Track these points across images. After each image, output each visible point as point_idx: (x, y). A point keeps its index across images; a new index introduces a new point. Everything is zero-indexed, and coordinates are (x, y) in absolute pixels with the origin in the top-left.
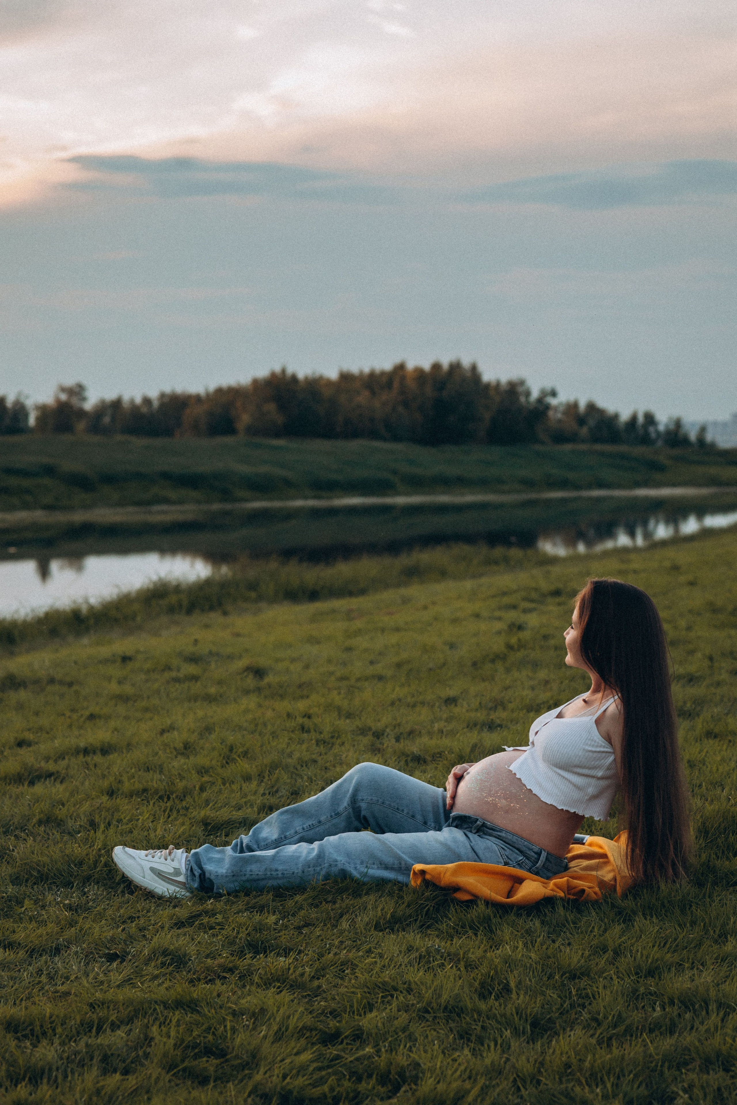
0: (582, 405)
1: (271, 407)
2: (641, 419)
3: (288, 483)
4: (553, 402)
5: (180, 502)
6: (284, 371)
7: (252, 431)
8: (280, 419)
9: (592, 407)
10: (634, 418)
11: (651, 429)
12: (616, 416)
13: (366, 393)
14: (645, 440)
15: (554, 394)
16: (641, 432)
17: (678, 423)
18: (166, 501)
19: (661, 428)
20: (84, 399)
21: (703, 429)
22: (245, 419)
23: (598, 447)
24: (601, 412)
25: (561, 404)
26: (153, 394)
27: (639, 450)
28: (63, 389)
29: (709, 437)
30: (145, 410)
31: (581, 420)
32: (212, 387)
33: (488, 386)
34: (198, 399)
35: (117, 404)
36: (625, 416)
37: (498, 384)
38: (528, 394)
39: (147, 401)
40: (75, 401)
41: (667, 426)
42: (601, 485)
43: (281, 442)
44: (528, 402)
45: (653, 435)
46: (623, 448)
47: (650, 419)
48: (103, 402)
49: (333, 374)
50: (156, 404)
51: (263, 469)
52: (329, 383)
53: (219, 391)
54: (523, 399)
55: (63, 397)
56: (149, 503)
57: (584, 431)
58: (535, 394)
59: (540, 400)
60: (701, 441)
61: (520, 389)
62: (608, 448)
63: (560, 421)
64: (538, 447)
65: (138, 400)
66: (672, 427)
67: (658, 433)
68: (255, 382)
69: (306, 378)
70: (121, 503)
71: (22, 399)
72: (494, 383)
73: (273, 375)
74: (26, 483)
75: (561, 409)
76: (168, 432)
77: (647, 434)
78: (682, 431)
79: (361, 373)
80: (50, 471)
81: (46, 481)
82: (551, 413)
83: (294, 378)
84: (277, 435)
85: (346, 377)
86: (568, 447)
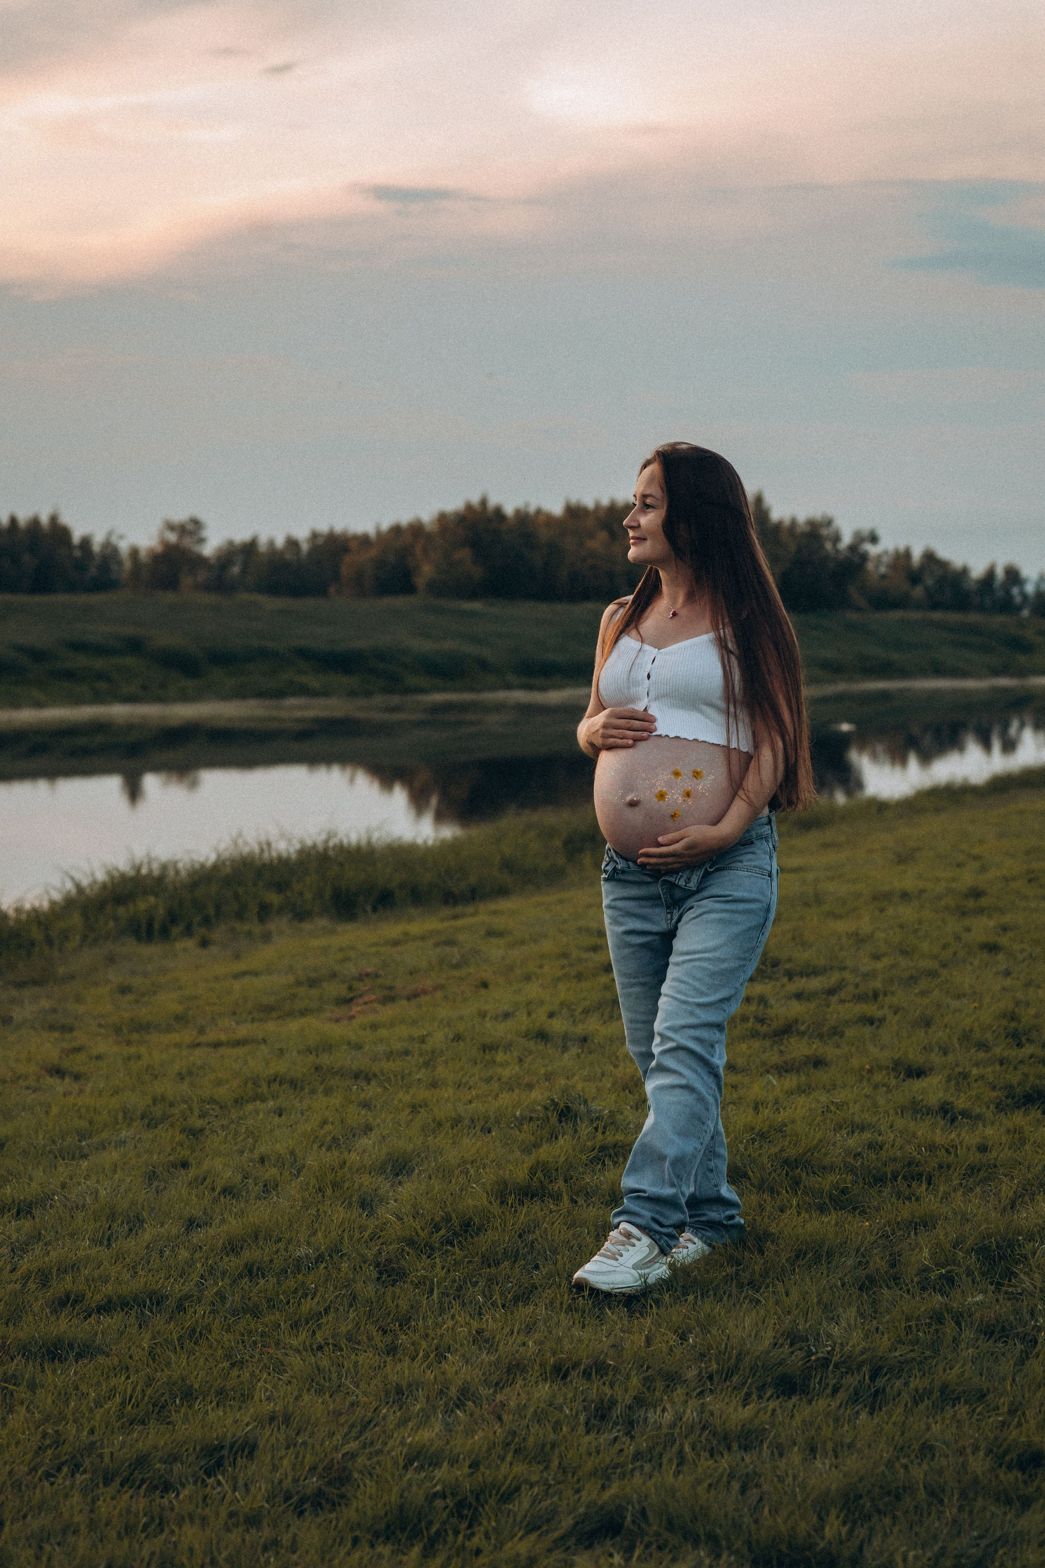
0: (917, 554)
1: (464, 554)
2: (1000, 573)
3: (483, 665)
4: (873, 550)
5: (325, 694)
6: (484, 502)
7: (437, 589)
8: (477, 572)
9: (930, 557)
10: (990, 574)
11: (1015, 591)
12: (965, 571)
13: (603, 535)
14: (1007, 606)
15: (874, 539)
16: (1000, 594)
18: (304, 691)
19: (1028, 589)
20: (202, 541)
22: (427, 571)
23: (936, 616)
24: (943, 565)
25: (886, 552)
26: (302, 534)
27: (998, 620)
28: (171, 527)
30: (288, 556)
31: (914, 577)
32: (385, 525)
33: (778, 526)
34: (364, 541)
35: (250, 548)
36: (977, 571)
37: (794, 522)
38: (837, 538)
39: (292, 543)
40: (187, 542)
41: (1036, 586)
42: (939, 671)
43: (476, 606)
44: (837, 551)
45: (1018, 599)
46: (974, 618)
47: (1013, 576)
48: (231, 543)
49: (556, 508)
50: (305, 547)
51: (449, 645)
52: (551, 521)
53: (396, 530)
54: (828, 546)
55: (172, 537)
56: (280, 694)
57: (918, 592)
58: (847, 539)
59: (853, 548)
61: (824, 532)
62: (954, 617)
63: (883, 577)
64: (853, 616)
65: (280, 542)
67: (1024, 596)
68: (442, 518)
69: (518, 512)
70: (240, 694)
71: (114, 540)
72: (787, 521)
73: (469, 507)
74: (99, 664)
75: (885, 559)
76: (320, 590)
77: (1008, 596)
79: (598, 506)
80: (135, 646)
81: (129, 661)
82: (870, 566)
83: (498, 512)
84: (473, 595)
85: (574, 512)
86: (896, 615)
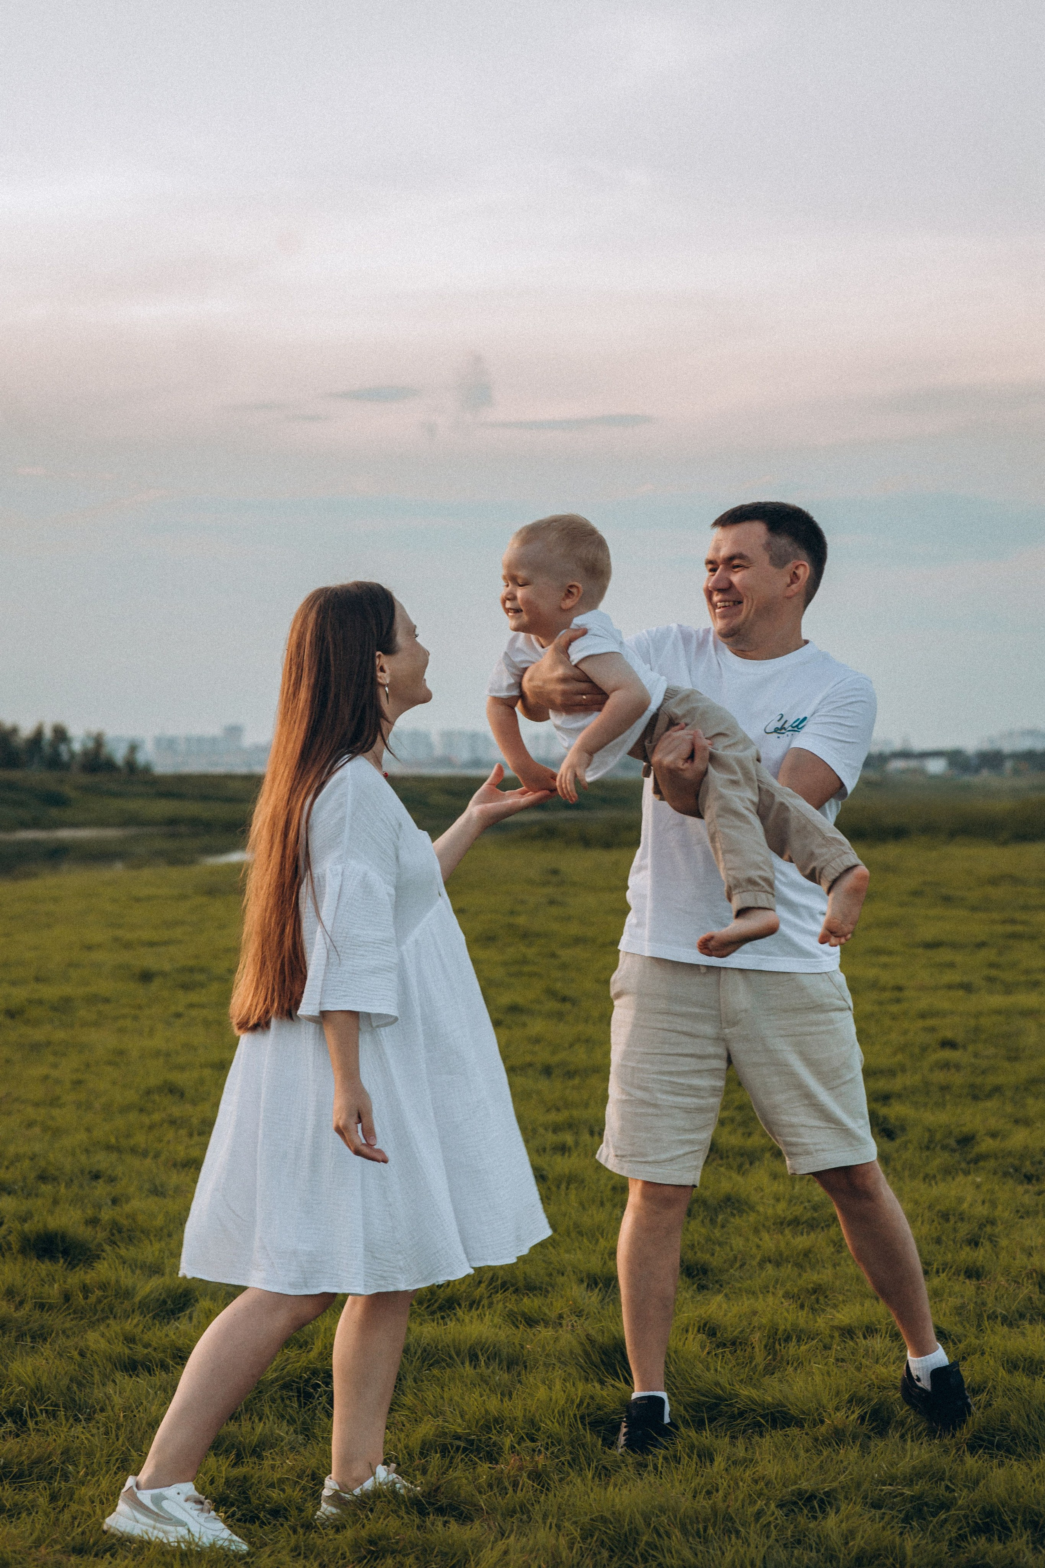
2: (48, 733)
10: (39, 733)
11: (63, 748)
12: (15, 730)
14: (55, 762)
16: (48, 751)
17: (99, 741)
19: (77, 747)
21: (133, 748)
29: (141, 758)
36: (26, 730)
41: (84, 744)
45: (65, 756)
47: (61, 734)
60: (131, 765)
66: (91, 745)
67: (72, 754)
77: (56, 754)
78: (107, 750)
